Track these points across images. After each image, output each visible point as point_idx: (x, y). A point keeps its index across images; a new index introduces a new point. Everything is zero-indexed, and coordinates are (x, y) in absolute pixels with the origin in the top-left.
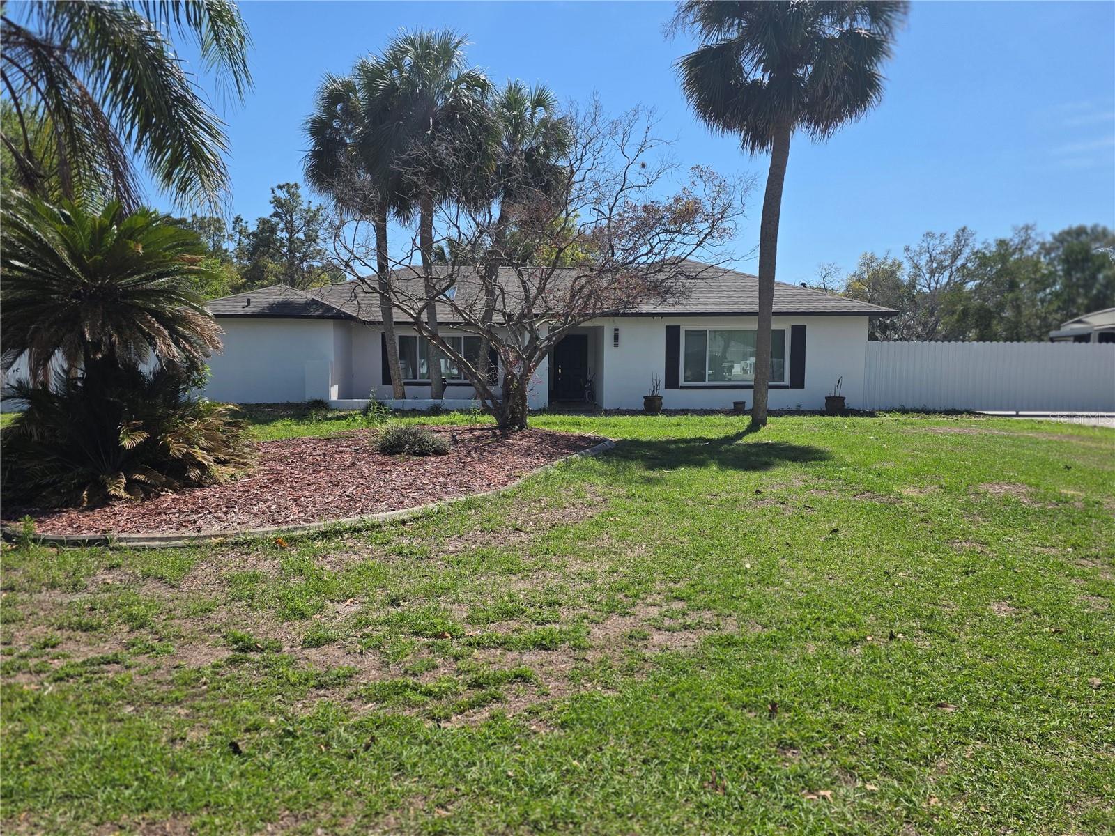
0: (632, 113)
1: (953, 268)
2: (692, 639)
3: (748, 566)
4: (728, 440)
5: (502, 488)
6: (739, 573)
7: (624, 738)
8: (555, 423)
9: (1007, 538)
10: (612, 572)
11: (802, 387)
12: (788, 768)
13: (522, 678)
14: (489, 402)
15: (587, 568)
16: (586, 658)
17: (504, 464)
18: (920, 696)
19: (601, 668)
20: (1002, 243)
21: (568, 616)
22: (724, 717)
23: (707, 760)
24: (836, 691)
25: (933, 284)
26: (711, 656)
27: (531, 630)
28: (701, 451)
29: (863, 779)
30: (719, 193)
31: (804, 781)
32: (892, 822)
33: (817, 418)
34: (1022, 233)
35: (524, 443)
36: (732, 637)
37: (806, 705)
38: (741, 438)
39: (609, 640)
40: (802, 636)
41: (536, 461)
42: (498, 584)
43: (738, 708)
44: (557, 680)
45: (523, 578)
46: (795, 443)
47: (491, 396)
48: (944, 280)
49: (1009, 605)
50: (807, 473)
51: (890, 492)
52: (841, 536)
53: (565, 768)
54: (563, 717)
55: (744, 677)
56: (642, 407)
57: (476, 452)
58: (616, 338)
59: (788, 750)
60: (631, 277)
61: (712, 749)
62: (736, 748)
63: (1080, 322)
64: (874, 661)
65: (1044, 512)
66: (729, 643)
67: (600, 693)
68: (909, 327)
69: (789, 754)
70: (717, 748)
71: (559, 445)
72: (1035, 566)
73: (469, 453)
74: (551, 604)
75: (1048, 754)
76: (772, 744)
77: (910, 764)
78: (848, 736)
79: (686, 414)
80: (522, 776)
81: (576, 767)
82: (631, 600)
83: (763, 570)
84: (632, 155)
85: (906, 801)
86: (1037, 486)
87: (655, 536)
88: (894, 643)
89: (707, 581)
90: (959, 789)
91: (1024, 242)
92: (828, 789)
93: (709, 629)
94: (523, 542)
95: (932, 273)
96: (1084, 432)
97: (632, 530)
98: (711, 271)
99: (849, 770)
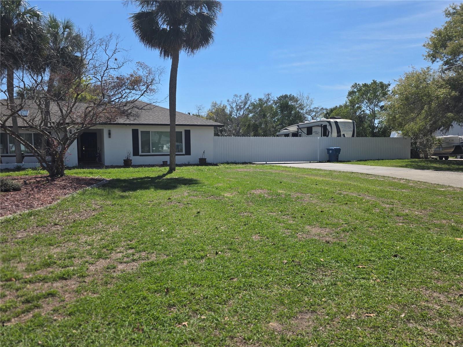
0: (109, 36)
1: (245, 108)
2: (136, 265)
3: (163, 230)
4: (159, 177)
5: (49, 205)
6: (158, 234)
7: (99, 315)
8: (80, 173)
9: (259, 210)
10: (101, 239)
11: (190, 154)
12: (170, 316)
13: (52, 295)
14: (44, 164)
15: (89, 239)
16: (85, 281)
17: (51, 193)
18: (225, 276)
19: (92, 285)
20: (260, 100)
21: (78, 262)
22: (146, 298)
23: (137, 319)
24: (193, 279)
25: (238, 115)
26: (143, 272)
27: (59, 271)
28: (147, 182)
29: (201, 314)
30: (149, 74)
31: (177, 320)
32: (210, 331)
33: (195, 167)
34: (267, 96)
35: (63, 183)
36: (153, 262)
37: (181, 287)
38: (165, 176)
39: (97, 271)
40: (182, 258)
41: (68, 191)
42: (43, 251)
43: (152, 293)
44: (70, 293)
45: (57, 247)
46: (186, 178)
47: (45, 162)
48: (242, 113)
49: (259, 236)
50: (190, 190)
51: (220, 195)
52: (201, 214)
53: (68, 335)
54: (71, 310)
55: (156, 279)
56: (123, 164)
57: (36, 188)
58: (110, 134)
59: (172, 308)
60: (112, 108)
61: (139, 313)
62: (150, 311)
63: (286, 129)
64: (209, 264)
65: (272, 199)
66: (152, 264)
67: (91, 296)
68: (230, 131)
69: (172, 309)
70: (141, 312)
71: (80, 183)
72: (268, 220)
73: (33, 189)
74: (70, 258)
75: (268, 292)
76: (165, 306)
77: (219, 305)
78: (197, 297)
79: (142, 167)
80: (46, 342)
81: (74, 334)
82: (109, 251)
83: (168, 232)
84: (110, 55)
85: (216, 320)
86: (271, 190)
87: (124, 221)
88: (217, 256)
89: (145, 239)
90: (236, 312)
91: (268, 100)
92: (186, 321)
93: (143, 260)
94: (58, 230)
95: (237, 110)
96: (287, 169)
97: (113, 220)
98: (148, 107)
99: (195, 312)
